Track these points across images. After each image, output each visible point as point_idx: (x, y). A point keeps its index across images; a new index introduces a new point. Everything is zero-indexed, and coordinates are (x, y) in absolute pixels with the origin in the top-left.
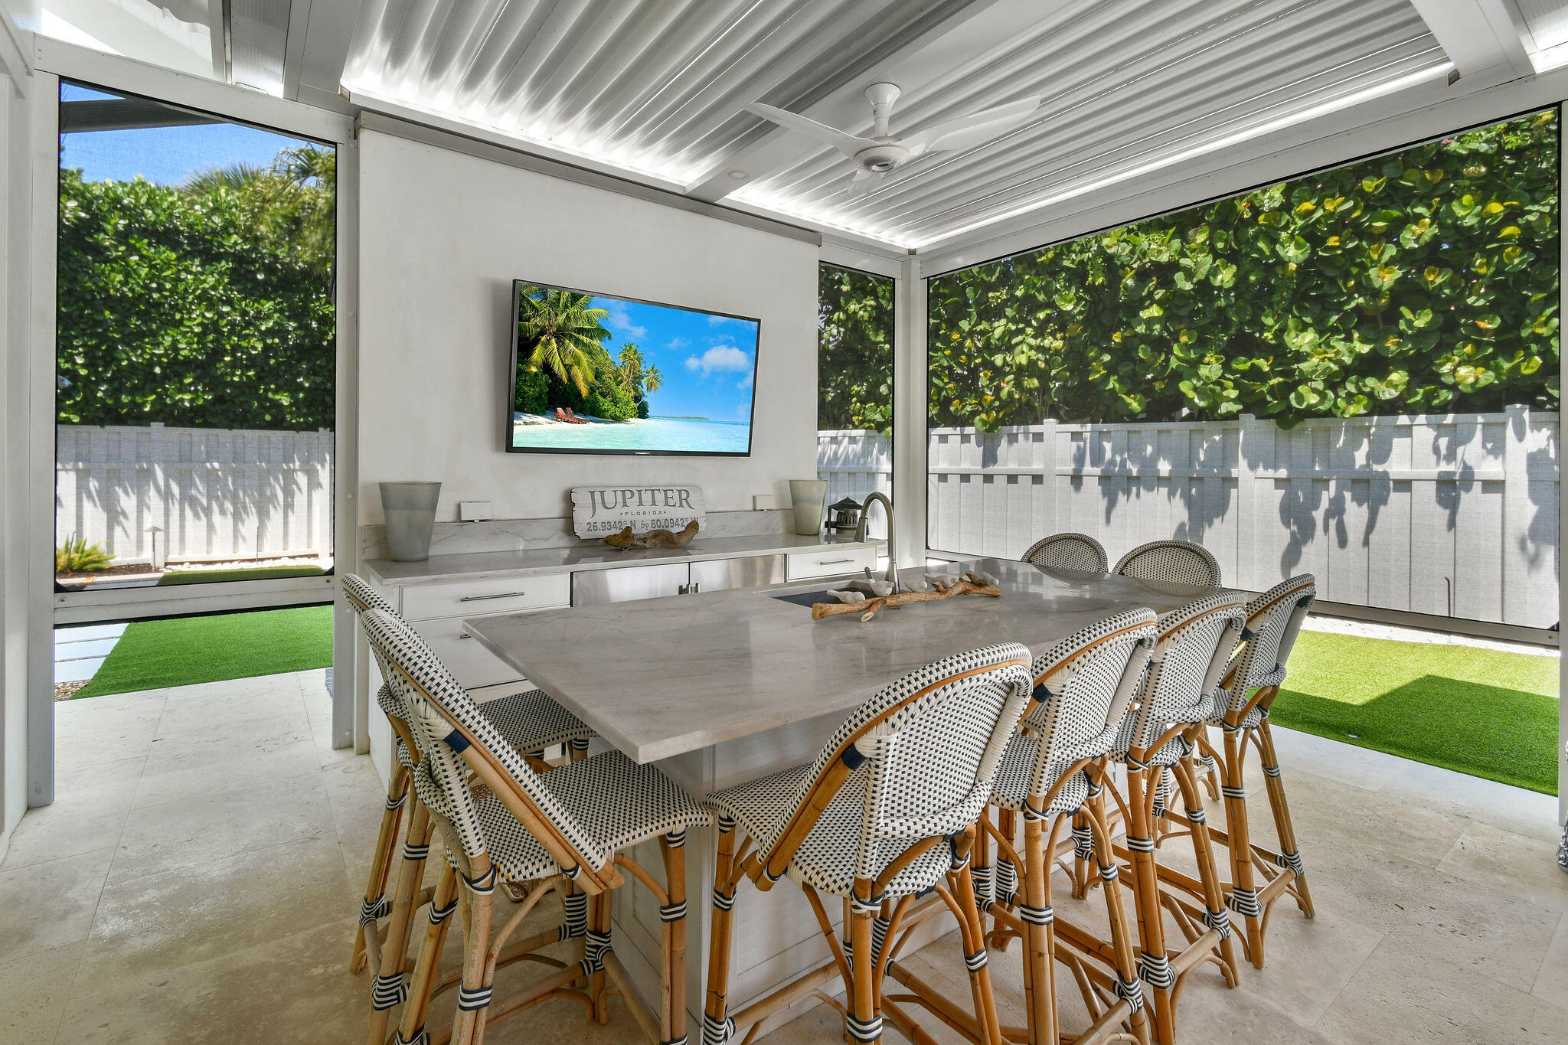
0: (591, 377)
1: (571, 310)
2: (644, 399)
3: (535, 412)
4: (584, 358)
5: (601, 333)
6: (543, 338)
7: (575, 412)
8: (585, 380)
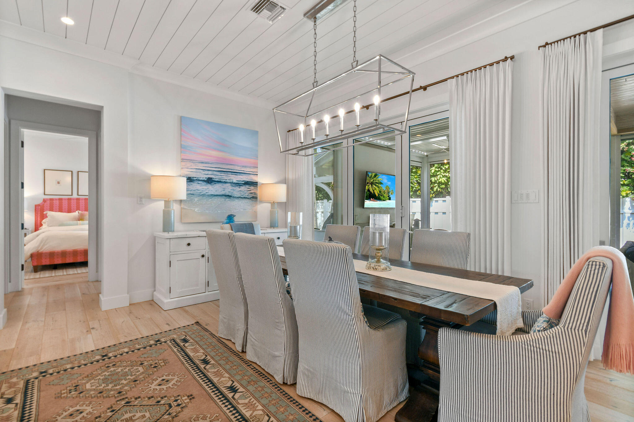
0: (379, 192)
1: (374, 179)
2: (390, 196)
4: (377, 188)
5: (381, 183)
6: (368, 184)
7: (375, 199)
8: (377, 193)
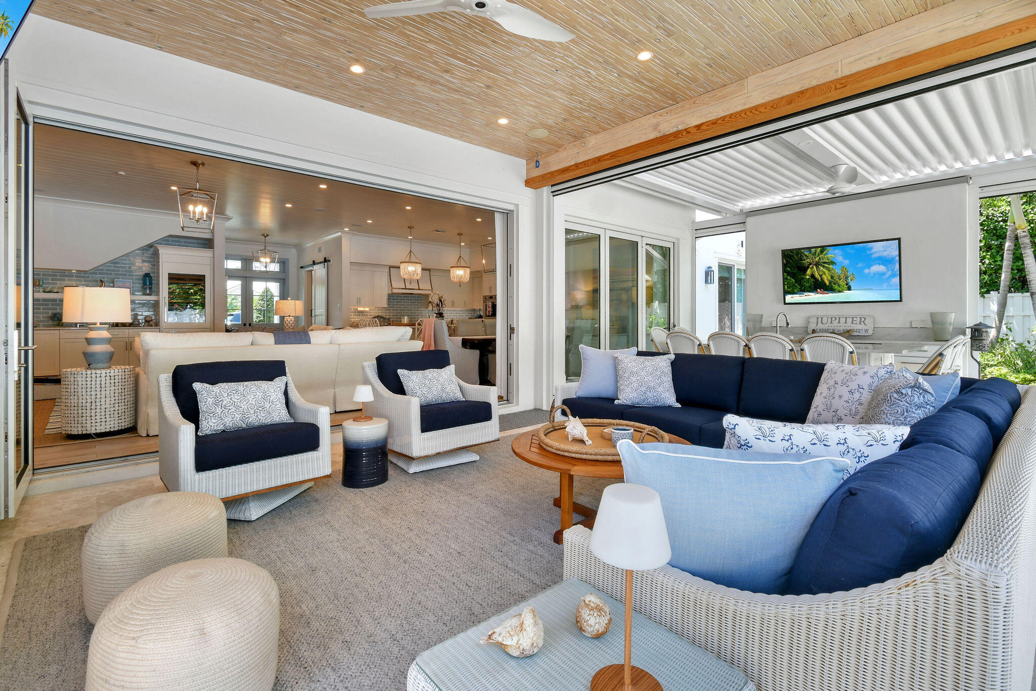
0: (829, 278)
1: (821, 256)
2: (849, 284)
3: (810, 292)
4: (827, 272)
5: (833, 263)
6: (810, 266)
7: (824, 290)
8: (827, 279)
